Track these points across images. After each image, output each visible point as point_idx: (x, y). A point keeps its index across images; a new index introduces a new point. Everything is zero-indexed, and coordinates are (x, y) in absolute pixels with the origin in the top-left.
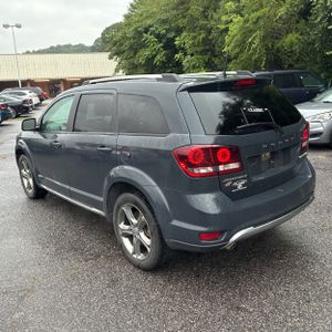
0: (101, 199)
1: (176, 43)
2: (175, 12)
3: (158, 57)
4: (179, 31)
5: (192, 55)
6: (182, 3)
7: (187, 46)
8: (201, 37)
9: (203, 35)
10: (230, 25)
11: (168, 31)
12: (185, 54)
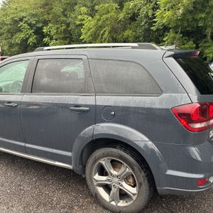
0: (69, 154)
1: (44, 31)
2: (42, 10)
3: (31, 39)
4: (46, 23)
5: (56, 40)
6: (47, 5)
7: (52, 33)
8: (63, 28)
9: (64, 27)
10: (83, 22)
11: (37, 22)
12: (51, 39)
